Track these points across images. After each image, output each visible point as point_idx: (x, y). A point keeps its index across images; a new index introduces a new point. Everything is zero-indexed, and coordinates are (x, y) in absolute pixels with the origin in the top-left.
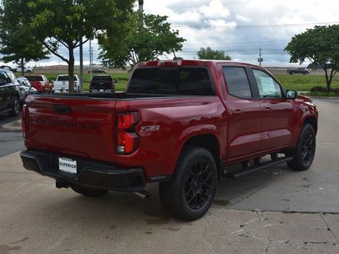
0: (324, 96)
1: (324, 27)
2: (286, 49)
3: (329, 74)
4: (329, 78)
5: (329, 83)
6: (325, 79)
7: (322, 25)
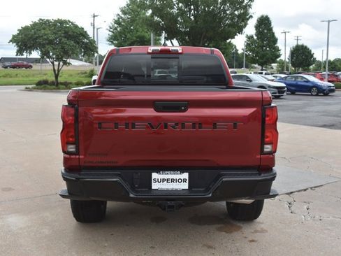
0: (54, 89)
1: (48, 20)
2: (11, 41)
3: (56, 68)
4: (56, 72)
5: (57, 76)
6: (53, 72)
7: (46, 19)
